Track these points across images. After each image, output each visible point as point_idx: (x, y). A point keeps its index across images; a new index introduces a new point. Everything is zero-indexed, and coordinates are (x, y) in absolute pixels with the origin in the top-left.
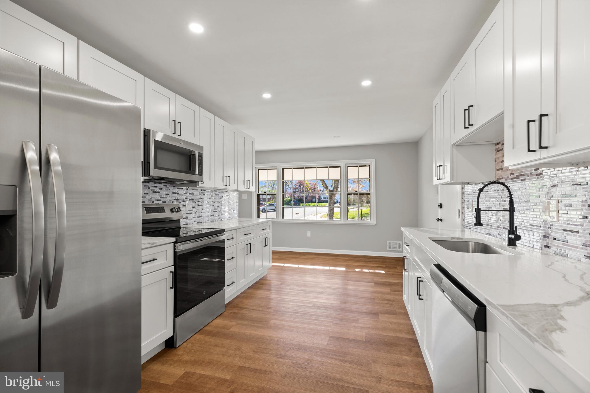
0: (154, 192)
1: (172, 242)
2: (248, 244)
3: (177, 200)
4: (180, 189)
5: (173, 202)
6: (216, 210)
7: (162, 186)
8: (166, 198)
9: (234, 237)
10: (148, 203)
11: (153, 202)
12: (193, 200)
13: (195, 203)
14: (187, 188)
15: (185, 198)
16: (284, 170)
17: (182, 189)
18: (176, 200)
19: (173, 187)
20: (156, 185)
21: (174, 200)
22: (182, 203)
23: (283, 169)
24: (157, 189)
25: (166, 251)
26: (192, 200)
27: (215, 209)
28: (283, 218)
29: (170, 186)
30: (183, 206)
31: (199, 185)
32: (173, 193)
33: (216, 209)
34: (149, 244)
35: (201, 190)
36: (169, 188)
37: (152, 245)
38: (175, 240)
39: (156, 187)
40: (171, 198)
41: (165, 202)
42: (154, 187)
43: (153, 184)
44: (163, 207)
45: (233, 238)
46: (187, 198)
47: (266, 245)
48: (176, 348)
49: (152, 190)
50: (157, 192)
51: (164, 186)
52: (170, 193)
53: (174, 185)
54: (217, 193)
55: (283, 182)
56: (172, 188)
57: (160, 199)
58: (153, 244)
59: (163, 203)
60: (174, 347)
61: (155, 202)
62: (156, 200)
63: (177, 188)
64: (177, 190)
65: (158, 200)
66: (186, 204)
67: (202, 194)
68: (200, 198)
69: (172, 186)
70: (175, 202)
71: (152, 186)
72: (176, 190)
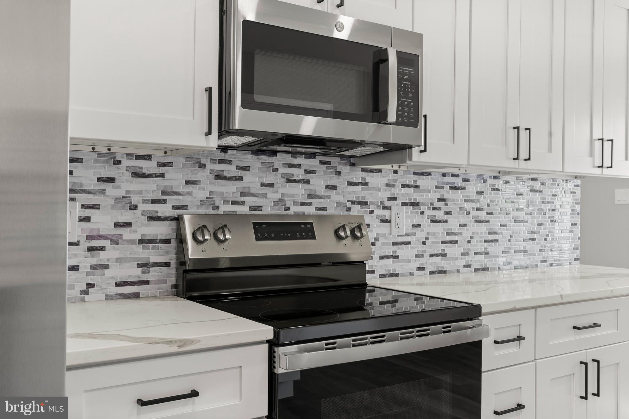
0: (289, 181)
2: (586, 364)
3: (363, 203)
4: (372, 171)
5: (349, 209)
7: (314, 163)
8: (329, 197)
9: (522, 335)
10: (273, 212)
11: (288, 209)
12: (414, 204)
13: (422, 213)
14: (396, 167)
15: (390, 199)
17: (379, 171)
18: (360, 203)
19: (348, 168)
20: (296, 161)
21: (353, 203)
22: (379, 212)
24: (299, 173)
25: (241, 367)
26: (412, 204)
27: (490, 233)
29: (339, 163)
30: (382, 221)
32: (350, 184)
33: (496, 233)
34: (170, 342)
35: (444, 175)
36: (335, 168)
37: (179, 346)
38: (271, 336)
39: (298, 166)
40: (341, 199)
41: (323, 209)
42: (292, 166)
43: (287, 158)
44: (311, 224)
45: (520, 338)
46: (395, 199)
49: (283, 175)
50: (299, 181)
51: (322, 163)
52: (341, 182)
53: (353, 160)
54: (499, 183)
56: (345, 169)
57: (310, 200)
58: (184, 342)
59: (319, 213)
61: (294, 209)
62: (295, 203)
63: (363, 170)
64: (364, 174)
65: (303, 204)
66: (390, 216)
67: (447, 187)
68: (439, 200)
69: (346, 164)
70: (356, 210)
71: (284, 165)
72: (357, 175)
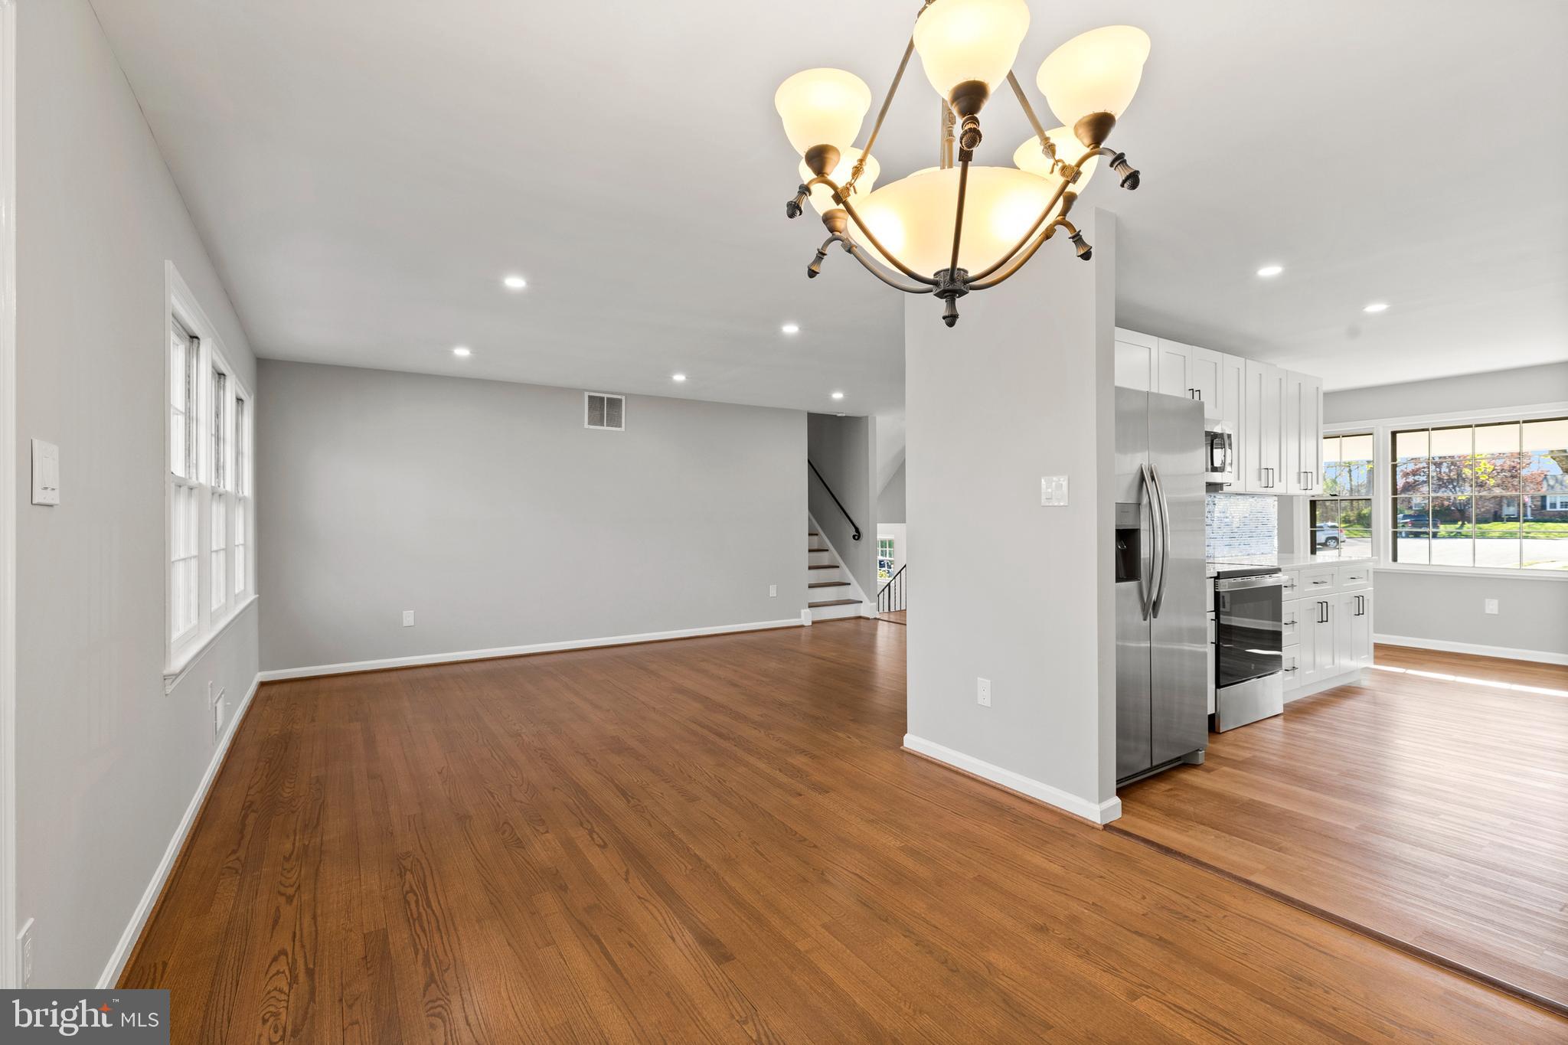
1: (1211, 578)
2: (1321, 603)
6: (1235, 535)
16: (1398, 435)
23: (1394, 434)
28: (1395, 559)
31: (1222, 490)
47: (1361, 612)
48: (1219, 733)
55: (1394, 467)
60: (1217, 730)
